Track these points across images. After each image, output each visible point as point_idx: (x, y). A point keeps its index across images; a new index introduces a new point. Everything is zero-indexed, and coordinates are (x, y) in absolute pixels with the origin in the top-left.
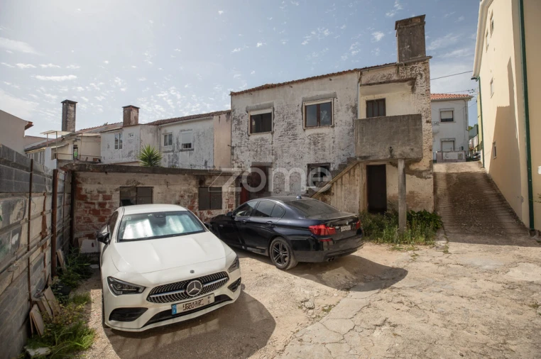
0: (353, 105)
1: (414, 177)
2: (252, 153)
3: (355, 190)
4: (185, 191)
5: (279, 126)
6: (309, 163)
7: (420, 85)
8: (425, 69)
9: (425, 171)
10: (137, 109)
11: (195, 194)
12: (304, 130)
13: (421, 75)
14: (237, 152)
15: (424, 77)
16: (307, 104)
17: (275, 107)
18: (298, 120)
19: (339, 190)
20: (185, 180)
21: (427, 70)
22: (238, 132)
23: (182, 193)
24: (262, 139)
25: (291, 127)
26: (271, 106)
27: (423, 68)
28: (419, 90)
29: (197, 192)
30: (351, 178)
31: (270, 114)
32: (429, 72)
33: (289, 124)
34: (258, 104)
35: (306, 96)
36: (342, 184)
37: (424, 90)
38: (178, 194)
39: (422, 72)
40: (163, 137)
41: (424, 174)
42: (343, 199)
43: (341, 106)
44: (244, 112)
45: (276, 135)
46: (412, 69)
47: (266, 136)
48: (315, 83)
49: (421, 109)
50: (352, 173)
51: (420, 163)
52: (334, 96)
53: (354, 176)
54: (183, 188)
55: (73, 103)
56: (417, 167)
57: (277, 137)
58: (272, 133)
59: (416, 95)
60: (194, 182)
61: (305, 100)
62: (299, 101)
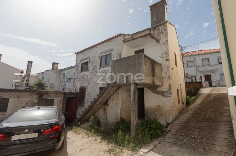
0: (120, 54)
1: (160, 95)
2: (80, 82)
3: (119, 103)
4: (29, 101)
5: (91, 68)
6: (100, 87)
7: (162, 39)
8: (165, 29)
9: (166, 92)
10: (58, 64)
11: (36, 103)
12: (100, 69)
13: (163, 33)
14: (76, 81)
15: (164, 33)
16: (101, 55)
17: (90, 58)
18: (97, 64)
19: (112, 103)
20: (31, 95)
21: (166, 29)
22: (77, 71)
23: (27, 102)
24: (85, 75)
25: (95, 67)
26: (89, 58)
27: (164, 28)
28: (162, 41)
29: (37, 101)
30: (117, 95)
31: (88, 62)
32: (167, 30)
33: (94, 66)
34: (85, 57)
35: (101, 51)
36: (113, 99)
37: (165, 41)
38: (24, 103)
39: (163, 31)
40: (62, 75)
41: (166, 94)
42: (113, 108)
43: (115, 54)
44: (80, 62)
45: (90, 72)
46: (157, 30)
47: (86, 73)
48: (105, 44)
49: (163, 53)
50: (118, 92)
51: (163, 87)
52: (112, 50)
53: (119, 94)
54: (28, 99)
55: (31, 62)
56: (161, 89)
57: (90, 73)
58: (88, 71)
59: (160, 45)
60: (36, 97)
61: (101, 53)
62: (99, 55)
